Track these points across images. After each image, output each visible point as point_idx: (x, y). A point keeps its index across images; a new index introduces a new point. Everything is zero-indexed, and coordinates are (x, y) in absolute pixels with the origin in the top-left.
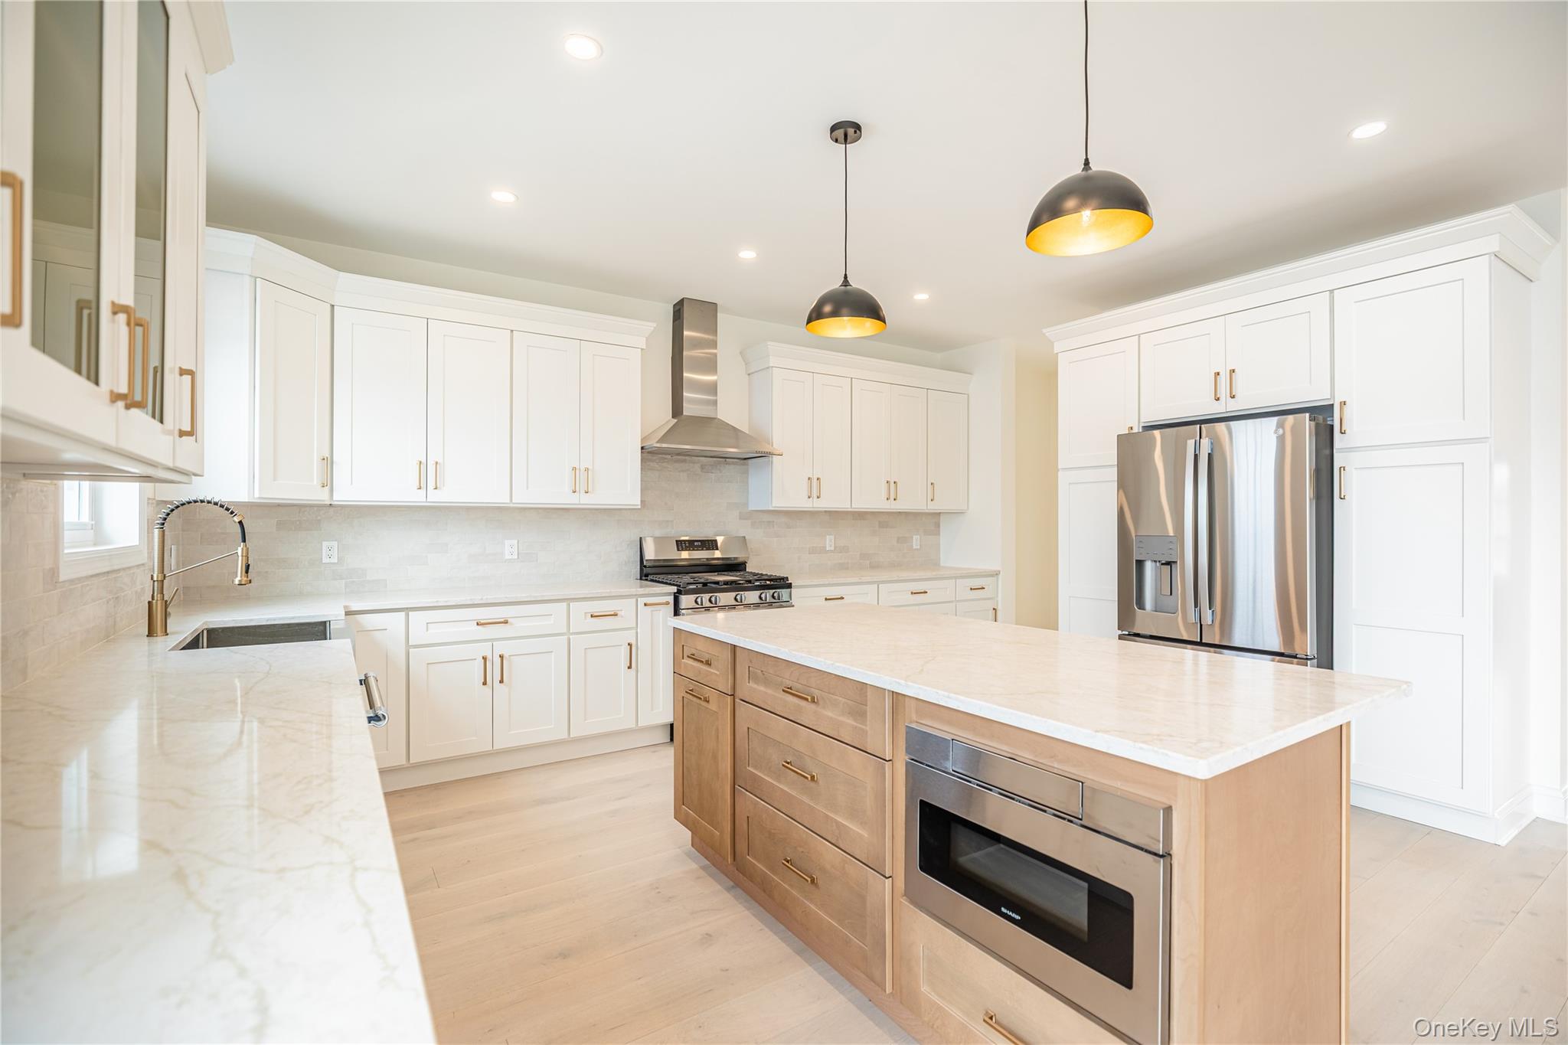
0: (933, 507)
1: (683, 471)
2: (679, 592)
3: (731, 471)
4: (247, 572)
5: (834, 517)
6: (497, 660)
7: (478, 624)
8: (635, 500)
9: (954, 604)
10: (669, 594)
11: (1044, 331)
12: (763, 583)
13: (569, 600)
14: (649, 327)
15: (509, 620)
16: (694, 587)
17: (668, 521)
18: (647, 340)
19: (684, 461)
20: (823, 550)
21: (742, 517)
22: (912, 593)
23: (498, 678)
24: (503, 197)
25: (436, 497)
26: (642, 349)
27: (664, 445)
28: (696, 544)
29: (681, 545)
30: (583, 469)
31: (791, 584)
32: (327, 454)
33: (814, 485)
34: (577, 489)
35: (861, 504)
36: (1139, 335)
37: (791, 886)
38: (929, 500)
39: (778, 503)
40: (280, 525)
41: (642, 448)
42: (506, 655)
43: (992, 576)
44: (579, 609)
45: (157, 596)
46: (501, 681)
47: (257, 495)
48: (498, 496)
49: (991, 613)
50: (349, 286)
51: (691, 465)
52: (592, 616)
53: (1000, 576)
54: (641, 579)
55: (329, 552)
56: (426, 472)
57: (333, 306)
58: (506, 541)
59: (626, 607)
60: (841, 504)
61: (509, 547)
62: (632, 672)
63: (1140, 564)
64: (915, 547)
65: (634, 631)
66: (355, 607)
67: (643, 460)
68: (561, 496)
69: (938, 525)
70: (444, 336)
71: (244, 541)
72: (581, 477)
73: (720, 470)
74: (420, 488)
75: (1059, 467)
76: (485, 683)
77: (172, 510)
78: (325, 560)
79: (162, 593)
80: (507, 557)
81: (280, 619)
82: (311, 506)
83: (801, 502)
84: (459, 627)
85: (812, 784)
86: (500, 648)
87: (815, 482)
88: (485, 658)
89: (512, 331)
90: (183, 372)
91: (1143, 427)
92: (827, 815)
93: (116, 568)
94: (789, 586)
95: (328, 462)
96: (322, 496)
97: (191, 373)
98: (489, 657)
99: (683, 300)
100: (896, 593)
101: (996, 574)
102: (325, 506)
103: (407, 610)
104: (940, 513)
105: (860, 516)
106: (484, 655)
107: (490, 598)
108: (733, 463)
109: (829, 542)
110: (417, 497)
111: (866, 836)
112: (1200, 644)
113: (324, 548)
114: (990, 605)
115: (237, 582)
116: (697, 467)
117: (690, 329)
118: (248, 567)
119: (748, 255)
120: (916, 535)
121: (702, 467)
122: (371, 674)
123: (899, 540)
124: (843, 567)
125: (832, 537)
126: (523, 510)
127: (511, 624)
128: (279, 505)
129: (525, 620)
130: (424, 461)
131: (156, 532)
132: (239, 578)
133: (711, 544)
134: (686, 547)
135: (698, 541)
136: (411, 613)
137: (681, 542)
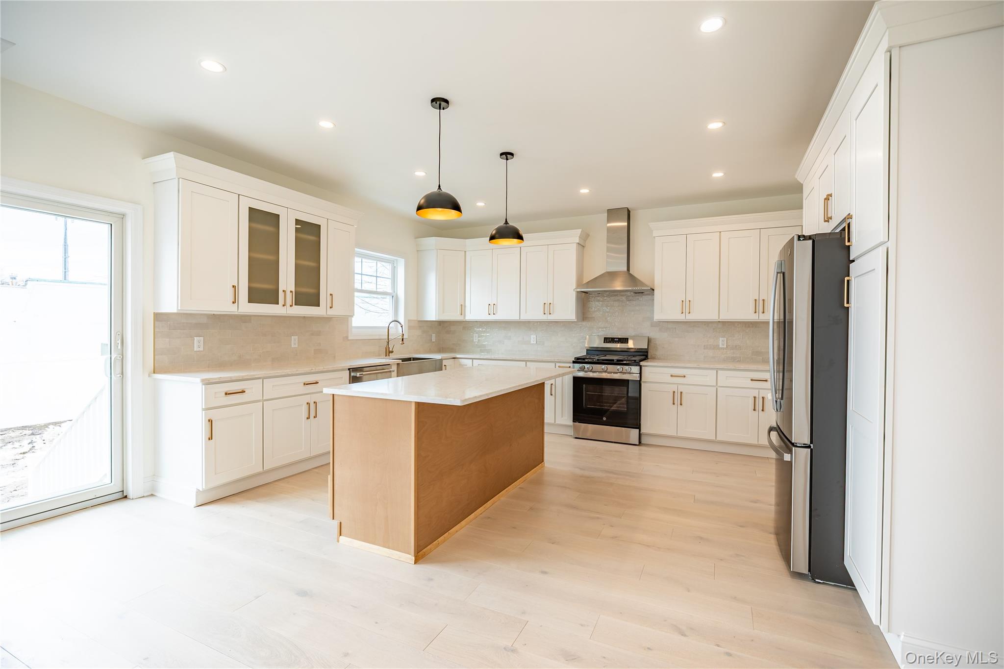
1: (615, 301)
8: (573, 317)
25: (495, 318)
26: (577, 243)
28: (615, 340)
29: (607, 340)
30: (548, 303)
33: (686, 305)
34: (546, 313)
39: (657, 317)
41: (578, 292)
45: (387, 346)
47: (437, 318)
48: (515, 317)
51: (621, 297)
58: (531, 336)
61: (533, 338)
68: (539, 316)
70: (498, 254)
72: (548, 307)
94: (640, 365)
95: (464, 306)
96: (460, 318)
109: (722, 343)
110: (489, 318)
124: (734, 360)
130: (490, 304)
133: (625, 340)
134: (609, 341)
135: (617, 338)
136: (474, 360)
137: (607, 338)
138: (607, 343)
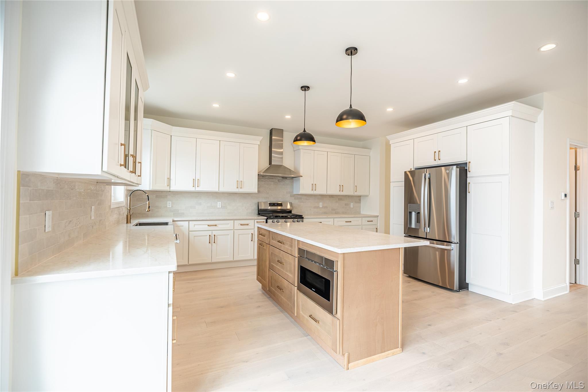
0: (356, 194)
2: (267, 219)
3: (287, 181)
4: (149, 208)
5: (322, 197)
6: (213, 236)
7: (208, 226)
8: (256, 190)
9: (361, 226)
10: (264, 219)
11: (387, 137)
12: (295, 217)
13: (234, 220)
14: (261, 138)
15: (217, 225)
16: (272, 217)
17: (267, 197)
18: (260, 141)
19: (273, 178)
20: (318, 207)
21: (291, 196)
22: (346, 222)
23: (213, 241)
24: (216, 106)
25: (198, 189)
26: (259, 145)
27: (264, 174)
28: (275, 204)
29: (271, 204)
30: (240, 181)
31: (303, 217)
32: (169, 177)
33: (314, 186)
34: (238, 187)
35: (330, 192)
36: (414, 139)
37: (279, 293)
38: (355, 191)
39: (302, 192)
40: (157, 197)
41: (258, 175)
42: (216, 235)
43: (375, 217)
44: (237, 223)
45: (129, 214)
46: (214, 242)
47: (151, 188)
49: (375, 229)
50: (176, 130)
51: (275, 180)
52: (241, 225)
53: (379, 217)
54: (258, 215)
55: (169, 204)
56: (196, 182)
57: (171, 136)
58: (218, 202)
59: (251, 222)
60: (324, 192)
61: (219, 204)
62: (253, 242)
63: (410, 213)
64: (351, 207)
65: (253, 230)
66: (175, 219)
67: (258, 178)
68: (234, 189)
69: (360, 200)
70: (201, 143)
71: (148, 200)
72: (240, 184)
73: (284, 181)
74: (193, 187)
75: (391, 181)
76: (210, 243)
77: (132, 192)
78: (168, 207)
79: (130, 213)
80: (218, 207)
81: (157, 221)
82: (165, 191)
83: (310, 192)
84: (203, 226)
85: (283, 265)
86: (214, 233)
87: (314, 185)
88: (210, 236)
89: (220, 141)
90: (139, 163)
91: (415, 169)
92: (285, 273)
93: (120, 206)
94: (303, 218)
95: (169, 179)
96: (167, 189)
97: (140, 163)
98: (211, 235)
99: (272, 129)
100: (340, 221)
101: (378, 216)
102: (168, 191)
103: (189, 221)
104: (361, 196)
105: (332, 196)
106: (210, 235)
107: (211, 218)
108: (288, 179)
109: (321, 205)
110: (192, 189)
111: (292, 276)
112: (426, 239)
113: (168, 203)
114: (375, 227)
115: (147, 211)
116: (277, 180)
117: (274, 136)
118: (149, 207)
119: (288, 117)
120: (352, 203)
121: (278, 180)
122: (177, 233)
123: (346, 204)
124: (325, 213)
125: (322, 203)
126: (223, 193)
127: (217, 226)
128: (156, 191)
129: (221, 225)
130: (195, 179)
131: (129, 197)
132: (147, 210)
133: (281, 205)
134: (272, 205)
135: (276, 203)
136: (190, 222)
137: (271, 203)
138: (271, 206)
